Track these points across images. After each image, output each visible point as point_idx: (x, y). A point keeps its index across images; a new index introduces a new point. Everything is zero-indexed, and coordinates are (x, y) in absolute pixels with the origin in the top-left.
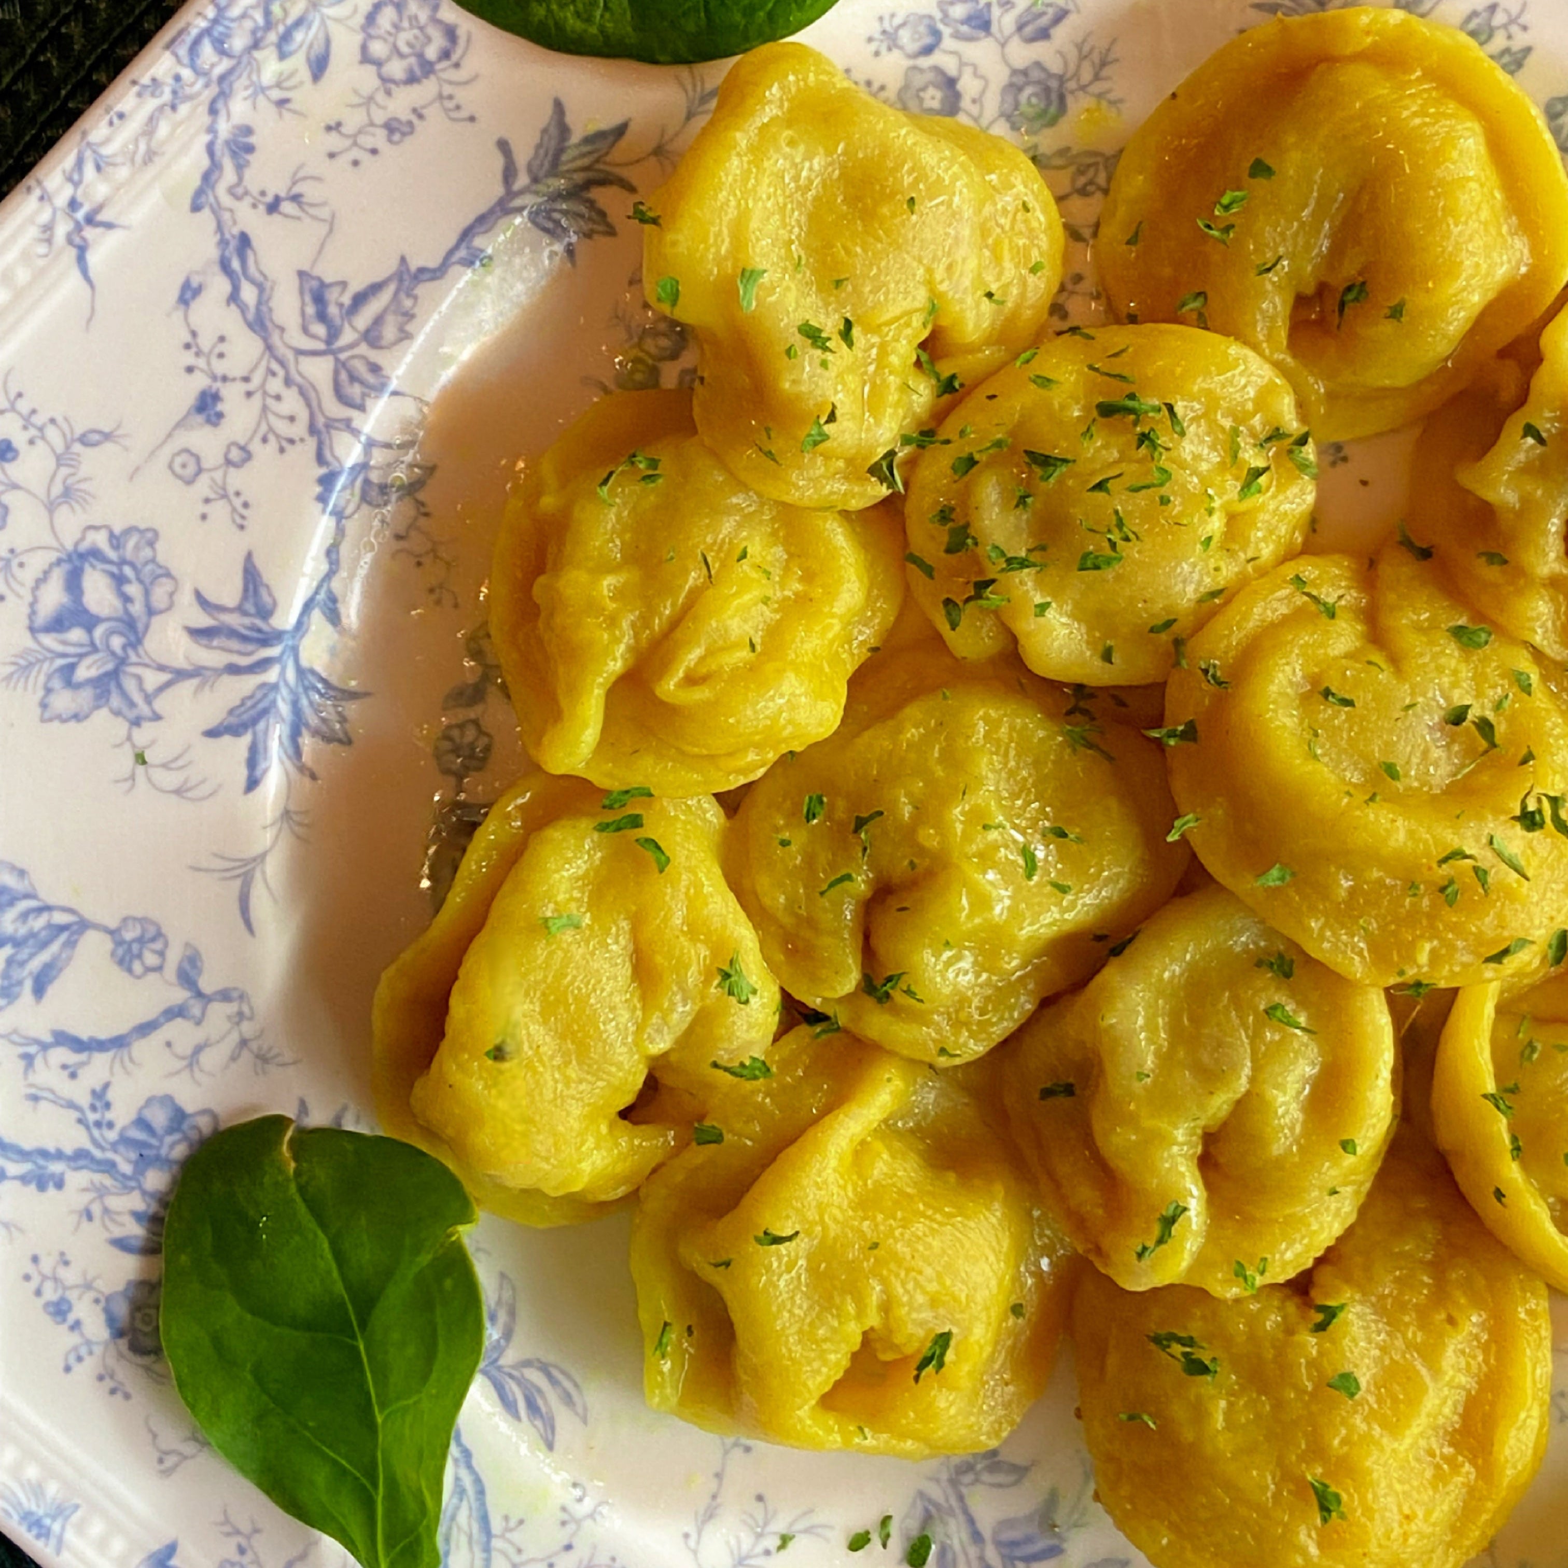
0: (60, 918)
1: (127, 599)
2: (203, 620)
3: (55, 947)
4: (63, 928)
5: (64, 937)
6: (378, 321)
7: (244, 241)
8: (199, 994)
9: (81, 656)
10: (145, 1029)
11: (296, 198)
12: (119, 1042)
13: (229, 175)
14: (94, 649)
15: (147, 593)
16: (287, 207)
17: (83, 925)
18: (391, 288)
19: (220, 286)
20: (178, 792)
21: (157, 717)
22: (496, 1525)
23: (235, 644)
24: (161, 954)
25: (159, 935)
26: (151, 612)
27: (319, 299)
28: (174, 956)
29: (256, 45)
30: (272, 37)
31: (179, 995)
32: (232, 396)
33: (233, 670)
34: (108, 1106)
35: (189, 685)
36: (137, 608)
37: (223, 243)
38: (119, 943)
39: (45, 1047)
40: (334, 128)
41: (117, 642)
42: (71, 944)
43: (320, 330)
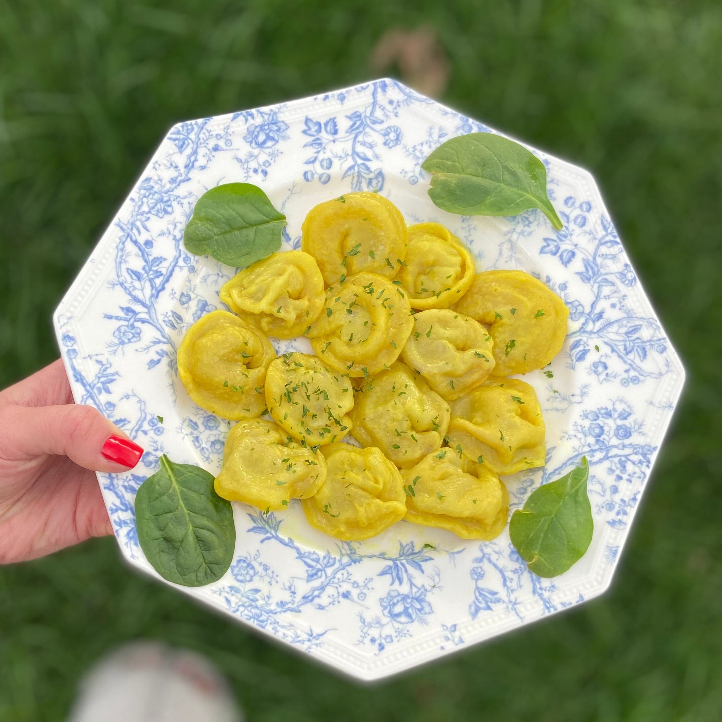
0: (477, 594)
1: (398, 601)
2: (397, 582)
3: (485, 593)
4: (480, 593)
5: (481, 592)
6: (313, 560)
7: (304, 598)
8: (483, 556)
9: (415, 608)
10: (496, 566)
11: (290, 588)
12: (501, 571)
13: (290, 605)
14: (412, 606)
15: (395, 597)
16: (293, 589)
17: (477, 588)
18: (304, 559)
19: (317, 601)
20: (438, 575)
21: (423, 586)
22: (576, 453)
23: (400, 573)
24: (477, 568)
25: (473, 570)
26: (399, 595)
27: (312, 576)
28: (476, 565)
29: (257, 607)
30: (253, 604)
31: (485, 561)
32: (342, 590)
33: (406, 571)
34: (516, 569)
35: (413, 580)
36: (399, 598)
37: (306, 603)
38: (478, 579)
39: (508, 588)
40: (270, 583)
41: (409, 601)
42: (483, 590)
43: (319, 573)
